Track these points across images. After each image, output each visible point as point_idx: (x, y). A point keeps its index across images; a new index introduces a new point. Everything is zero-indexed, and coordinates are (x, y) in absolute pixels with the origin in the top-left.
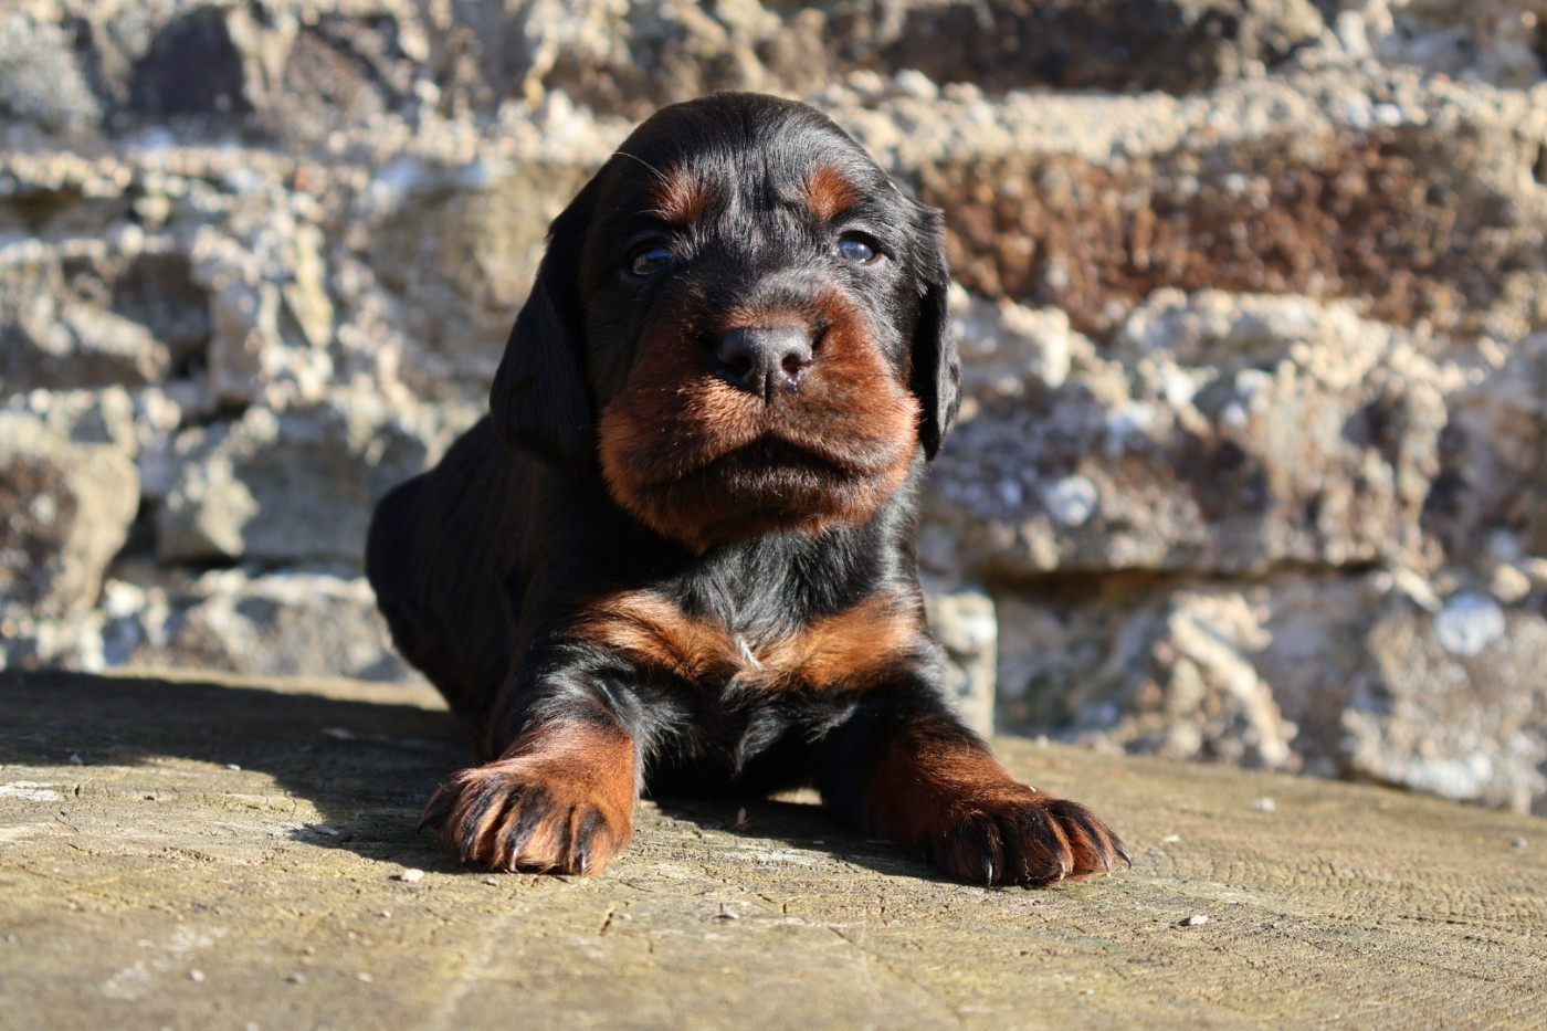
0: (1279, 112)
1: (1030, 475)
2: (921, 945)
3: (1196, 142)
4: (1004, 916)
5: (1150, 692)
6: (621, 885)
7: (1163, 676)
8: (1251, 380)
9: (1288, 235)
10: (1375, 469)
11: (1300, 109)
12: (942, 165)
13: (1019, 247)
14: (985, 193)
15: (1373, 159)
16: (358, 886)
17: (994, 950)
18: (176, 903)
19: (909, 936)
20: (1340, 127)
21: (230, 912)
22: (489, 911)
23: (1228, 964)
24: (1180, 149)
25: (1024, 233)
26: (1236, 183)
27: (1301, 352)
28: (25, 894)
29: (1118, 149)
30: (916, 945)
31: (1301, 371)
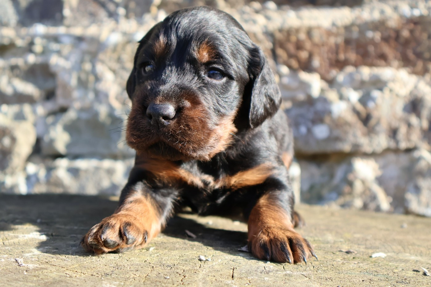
0: (382, 12)
1: (310, 124)
2: (331, 279)
3: (358, 22)
4: (351, 268)
5: (346, 189)
6: (231, 261)
7: (351, 184)
8: (376, 94)
9: (387, 50)
10: (414, 120)
11: (389, 11)
12: (281, 30)
13: (304, 55)
14: (293, 38)
15: (412, 26)
16: (152, 265)
17: (354, 280)
18: (99, 273)
19: (327, 276)
20: (402, 16)
21: (116, 276)
22: (195, 272)
23: (426, 282)
24: (353, 25)
25: (306, 50)
26: (370, 34)
27: (391, 85)
28: (51, 272)
29: (334, 24)
30: (330, 279)
31: (391, 91)
